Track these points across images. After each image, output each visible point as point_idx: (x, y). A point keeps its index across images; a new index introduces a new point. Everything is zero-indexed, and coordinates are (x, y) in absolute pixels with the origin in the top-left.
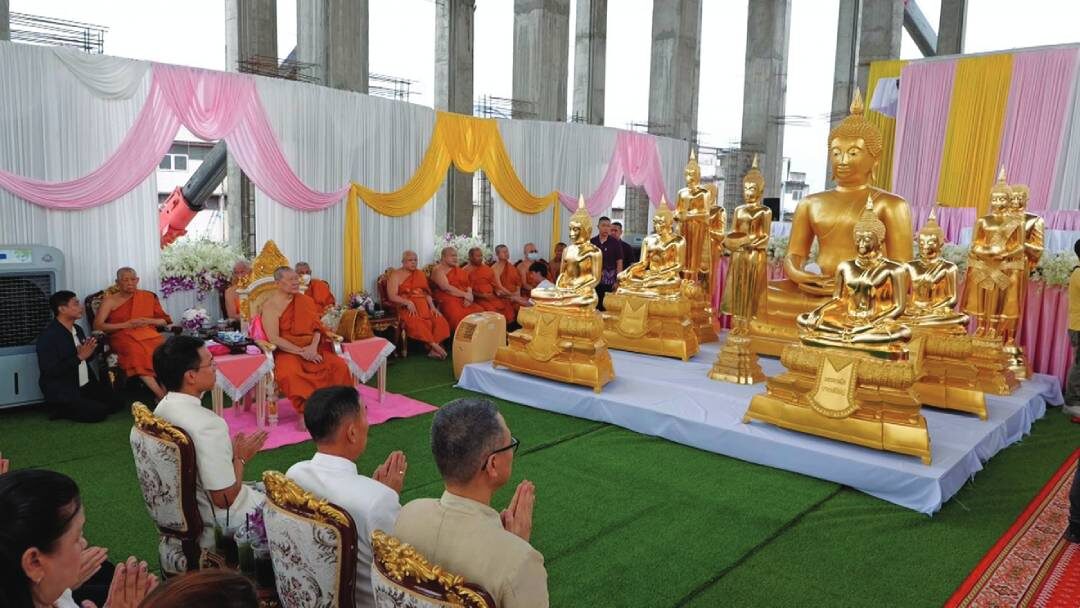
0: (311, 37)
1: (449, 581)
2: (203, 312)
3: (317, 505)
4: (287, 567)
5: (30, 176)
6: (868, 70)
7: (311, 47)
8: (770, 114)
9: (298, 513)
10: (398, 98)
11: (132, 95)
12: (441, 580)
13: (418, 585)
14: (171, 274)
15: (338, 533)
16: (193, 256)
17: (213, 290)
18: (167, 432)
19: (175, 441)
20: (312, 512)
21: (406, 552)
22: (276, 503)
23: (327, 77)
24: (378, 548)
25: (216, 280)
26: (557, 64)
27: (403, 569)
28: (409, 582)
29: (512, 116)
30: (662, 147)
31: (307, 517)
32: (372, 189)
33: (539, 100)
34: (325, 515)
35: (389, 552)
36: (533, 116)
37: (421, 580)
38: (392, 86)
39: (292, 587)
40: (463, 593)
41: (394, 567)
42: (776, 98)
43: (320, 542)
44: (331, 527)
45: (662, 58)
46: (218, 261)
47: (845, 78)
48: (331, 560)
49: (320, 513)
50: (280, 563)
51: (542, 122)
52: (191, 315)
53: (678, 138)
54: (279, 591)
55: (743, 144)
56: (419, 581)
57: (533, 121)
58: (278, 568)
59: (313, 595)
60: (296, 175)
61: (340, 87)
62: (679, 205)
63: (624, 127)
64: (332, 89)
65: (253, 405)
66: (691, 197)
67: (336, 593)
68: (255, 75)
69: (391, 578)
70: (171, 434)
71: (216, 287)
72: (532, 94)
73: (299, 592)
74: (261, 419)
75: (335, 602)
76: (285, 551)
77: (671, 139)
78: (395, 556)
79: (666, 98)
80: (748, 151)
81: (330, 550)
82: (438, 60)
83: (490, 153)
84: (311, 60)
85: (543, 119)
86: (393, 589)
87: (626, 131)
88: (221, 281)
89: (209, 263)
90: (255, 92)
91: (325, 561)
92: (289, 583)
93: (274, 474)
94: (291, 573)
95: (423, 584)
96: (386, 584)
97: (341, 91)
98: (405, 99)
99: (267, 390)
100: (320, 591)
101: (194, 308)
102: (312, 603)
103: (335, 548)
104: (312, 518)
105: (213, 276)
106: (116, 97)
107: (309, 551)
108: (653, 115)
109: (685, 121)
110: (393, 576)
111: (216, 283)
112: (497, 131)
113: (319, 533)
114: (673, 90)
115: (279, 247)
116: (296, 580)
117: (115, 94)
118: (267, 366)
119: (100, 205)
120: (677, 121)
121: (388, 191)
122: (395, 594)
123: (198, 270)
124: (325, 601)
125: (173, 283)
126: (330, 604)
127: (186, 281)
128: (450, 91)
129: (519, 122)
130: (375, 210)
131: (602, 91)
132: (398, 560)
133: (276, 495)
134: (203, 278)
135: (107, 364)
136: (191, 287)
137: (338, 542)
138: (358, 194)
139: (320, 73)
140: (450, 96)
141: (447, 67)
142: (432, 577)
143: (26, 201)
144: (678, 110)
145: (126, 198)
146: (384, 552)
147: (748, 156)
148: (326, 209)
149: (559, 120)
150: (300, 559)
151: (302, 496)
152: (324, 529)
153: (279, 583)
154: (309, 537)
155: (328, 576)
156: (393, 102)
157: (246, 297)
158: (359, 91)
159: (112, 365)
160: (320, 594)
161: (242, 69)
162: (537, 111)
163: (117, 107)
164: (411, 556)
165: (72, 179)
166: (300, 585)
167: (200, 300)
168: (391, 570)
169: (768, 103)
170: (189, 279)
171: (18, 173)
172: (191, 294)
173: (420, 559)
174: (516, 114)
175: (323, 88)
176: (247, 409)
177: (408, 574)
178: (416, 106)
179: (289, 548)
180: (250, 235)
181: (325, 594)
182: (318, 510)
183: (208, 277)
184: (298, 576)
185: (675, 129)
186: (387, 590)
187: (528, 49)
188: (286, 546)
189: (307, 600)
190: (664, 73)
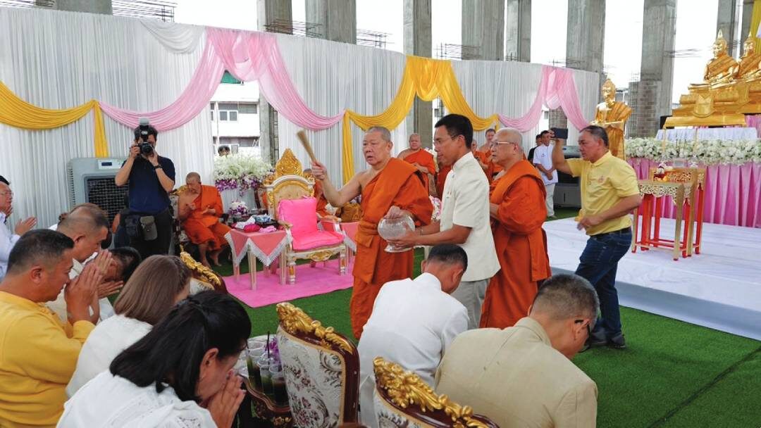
0: (315, 5)
1: (457, 411)
2: (243, 204)
3: (323, 333)
4: (298, 388)
5: (127, 108)
6: (753, 6)
7: (315, 13)
8: (665, 50)
9: (307, 341)
10: (378, 47)
11: (193, 51)
12: (448, 410)
13: (423, 413)
14: (221, 177)
15: (342, 359)
16: (236, 165)
17: (250, 189)
18: (205, 275)
19: (211, 283)
20: (319, 339)
21: (411, 379)
22: (287, 331)
23: (327, 32)
24: (381, 374)
25: (252, 181)
26: (496, 17)
27: (407, 396)
28: (414, 409)
29: (462, 59)
30: (578, 77)
31: (315, 343)
32: (360, 113)
33: (483, 45)
34: (331, 342)
35: (392, 378)
36: (478, 57)
37: (426, 408)
38: (374, 38)
39: (303, 406)
40: (472, 425)
41: (397, 394)
42: (670, 37)
43: (326, 367)
44: (336, 353)
45: (577, 10)
46: (253, 168)
47: (728, 19)
48: (336, 384)
49: (326, 341)
50: (292, 385)
51: (485, 62)
52: (236, 205)
53: (591, 71)
54: (292, 409)
55: (642, 75)
56: (424, 410)
57: (478, 61)
58: (291, 389)
59: (321, 415)
60: (306, 105)
61: (337, 39)
62: (597, 116)
63: (547, 64)
64: (330, 41)
65: (278, 270)
66: (608, 109)
67: (341, 413)
68: (277, 34)
69: (396, 405)
70: (208, 277)
71: (252, 187)
72: (476, 41)
73: (309, 412)
74: (284, 279)
75: (340, 422)
76: (297, 373)
77: (585, 72)
78: (398, 383)
79: (581, 41)
80: (647, 80)
81: (336, 375)
82: (405, 23)
83: (445, 87)
84: (315, 20)
85: (486, 59)
86: (396, 415)
87: (550, 66)
88: (256, 182)
89: (247, 169)
90: (276, 44)
91: (331, 384)
92: (300, 403)
93: (286, 305)
94: (302, 393)
95: (428, 413)
96: (390, 411)
97: (338, 42)
98: (383, 48)
99: (287, 257)
100: (327, 411)
101: (237, 201)
102: (320, 422)
103: (340, 373)
104: (319, 345)
105: (250, 179)
106: (183, 52)
107: (317, 375)
108: (570, 54)
109: (596, 57)
110: (396, 403)
111: (252, 183)
112: (451, 69)
113: (325, 359)
114: (586, 33)
115: (295, 154)
116: (307, 401)
117: (182, 50)
118: (287, 239)
119: (173, 128)
120: (590, 57)
121: (371, 115)
122: (399, 421)
123: (240, 174)
124: (332, 421)
125: (224, 183)
126: (335, 424)
127: (232, 182)
128: (415, 44)
129: (468, 62)
130: (362, 129)
131: (529, 40)
132: (402, 388)
133: (288, 324)
134: (243, 180)
135: (179, 240)
136: (235, 187)
137: (342, 367)
138: (350, 118)
139: (322, 31)
140: (414, 48)
141: (412, 27)
142: (438, 407)
143: (125, 126)
144: (590, 49)
145: (191, 123)
146: (386, 378)
147: (647, 84)
148: (327, 129)
149: (498, 60)
150: (309, 382)
151: (310, 324)
152: (330, 355)
153: (291, 402)
154: (316, 362)
155: (334, 398)
156: (375, 50)
157: (272, 190)
158: (350, 43)
159: (182, 240)
160: (327, 414)
161: (268, 30)
162: (480, 53)
163: (183, 60)
164: (415, 384)
165: (155, 110)
166: (310, 405)
167: (241, 196)
168: (395, 397)
169: (664, 41)
170: (233, 180)
171: (120, 107)
172: (236, 191)
173: (426, 387)
174: (466, 56)
175: (324, 41)
176: (274, 273)
177: (412, 401)
178: (391, 52)
179: (299, 371)
180: (275, 150)
181: (331, 414)
182: (325, 337)
183: (246, 179)
184: (308, 397)
185: (588, 64)
186: (390, 416)
187: (474, 6)
188: (297, 369)
189: (316, 419)
190: (579, 22)
